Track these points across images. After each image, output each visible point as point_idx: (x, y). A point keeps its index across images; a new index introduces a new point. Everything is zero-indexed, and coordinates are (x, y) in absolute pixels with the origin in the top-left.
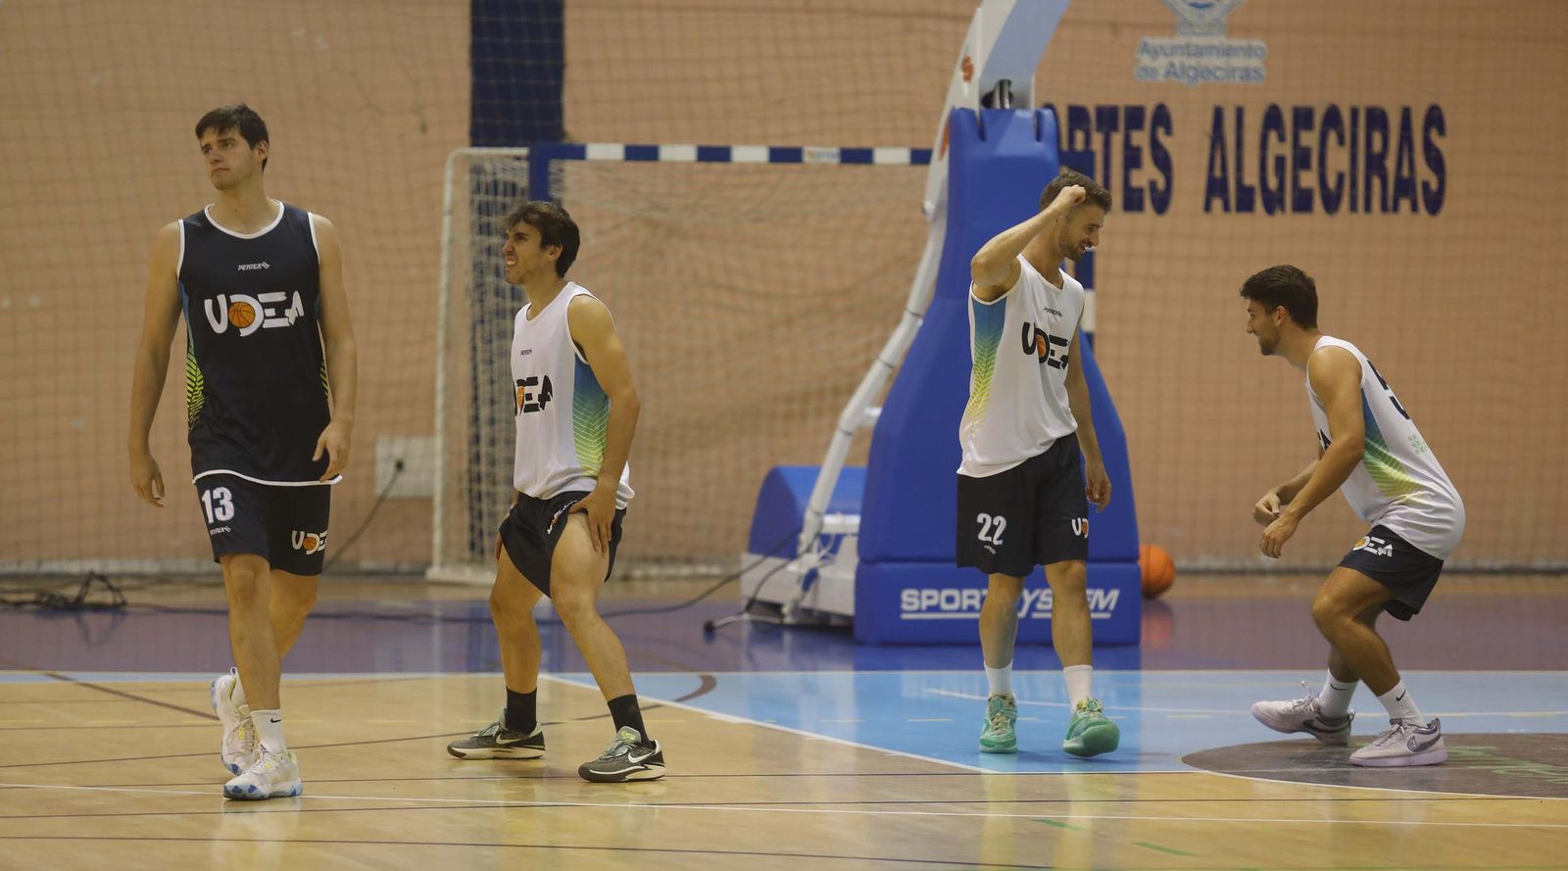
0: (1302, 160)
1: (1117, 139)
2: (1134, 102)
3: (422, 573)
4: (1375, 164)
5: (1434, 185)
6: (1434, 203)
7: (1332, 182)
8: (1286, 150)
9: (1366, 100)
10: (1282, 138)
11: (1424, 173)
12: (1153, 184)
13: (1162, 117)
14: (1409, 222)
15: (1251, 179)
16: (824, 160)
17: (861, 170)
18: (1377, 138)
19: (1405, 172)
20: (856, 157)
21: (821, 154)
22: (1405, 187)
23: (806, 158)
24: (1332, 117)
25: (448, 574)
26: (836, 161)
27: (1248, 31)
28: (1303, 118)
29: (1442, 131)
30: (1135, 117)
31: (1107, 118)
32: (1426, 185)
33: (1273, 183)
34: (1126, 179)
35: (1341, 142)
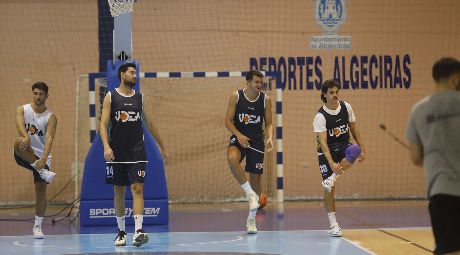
0: (364, 72)
1: (304, 67)
2: (309, 56)
4: (388, 73)
5: (407, 79)
6: (408, 85)
7: (374, 79)
8: (359, 69)
9: (384, 54)
10: (357, 66)
11: (404, 75)
12: (316, 81)
13: (319, 60)
14: (399, 91)
15: (348, 78)
16: (188, 76)
17: (201, 79)
18: (388, 65)
19: (398, 76)
20: (200, 75)
21: (187, 74)
22: (398, 80)
23: (182, 76)
24: (374, 59)
26: (192, 76)
27: (345, 33)
28: (364, 59)
29: (409, 63)
30: (310, 60)
31: (301, 61)
32: (404, 79)
33: (355, 80)
34: (308, 80)
35: (376, 66)
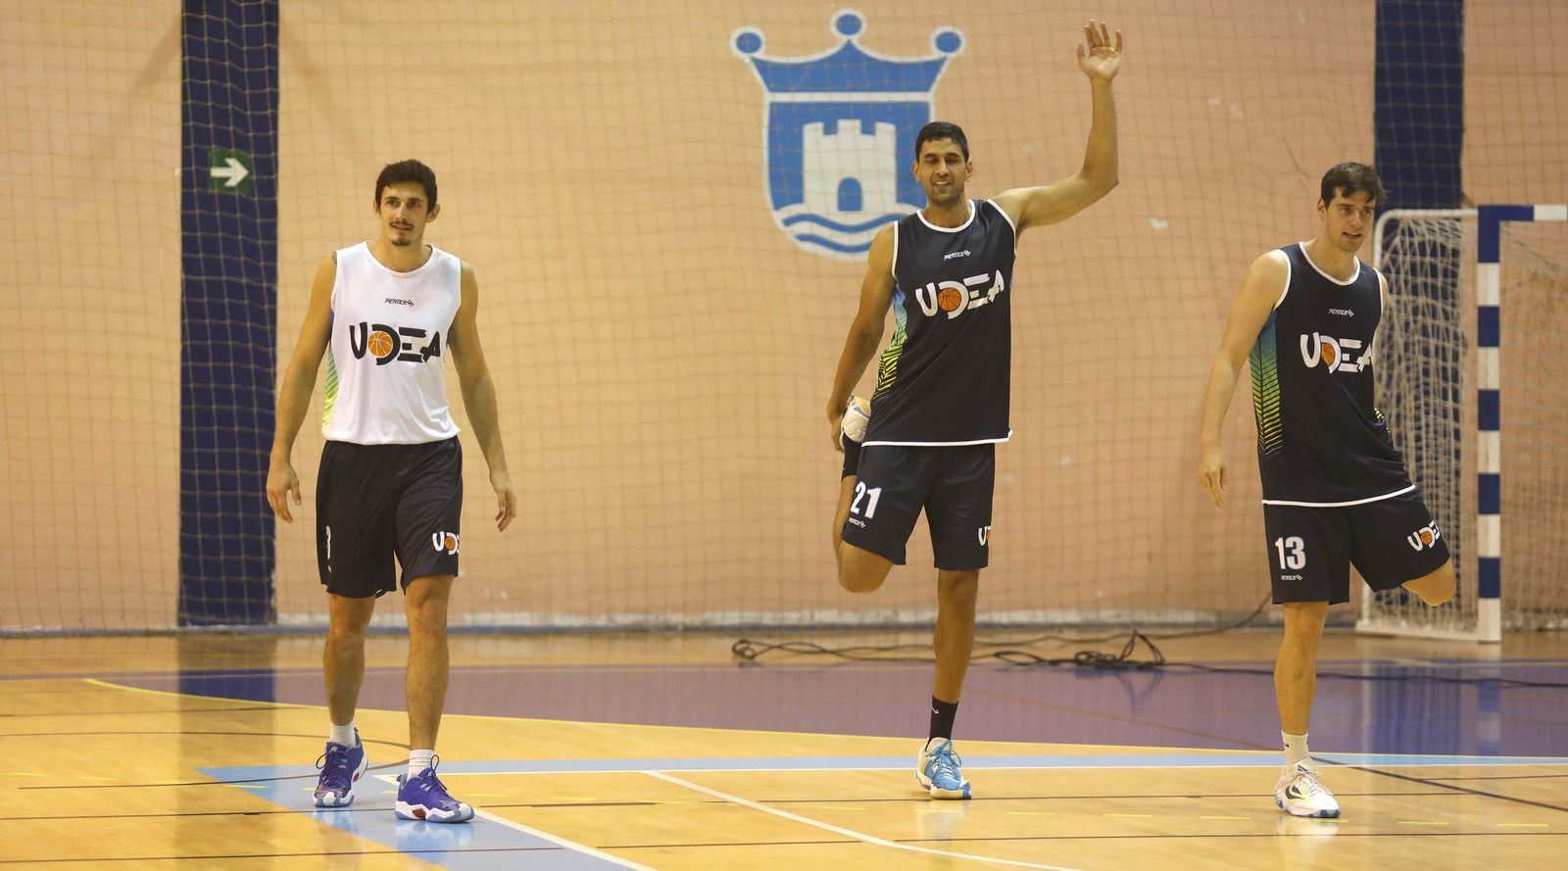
3: (1352, 625)
25: (1382, 626)
